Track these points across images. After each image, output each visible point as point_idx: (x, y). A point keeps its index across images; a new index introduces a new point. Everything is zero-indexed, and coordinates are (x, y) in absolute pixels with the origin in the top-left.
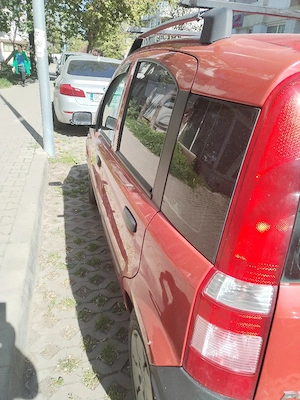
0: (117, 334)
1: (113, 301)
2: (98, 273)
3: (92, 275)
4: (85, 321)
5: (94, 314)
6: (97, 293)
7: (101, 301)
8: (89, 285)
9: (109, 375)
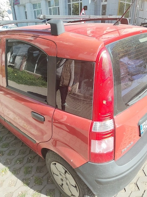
0: (37, 171)
1: (26, 158)
2: (10, 149)
3: (7, 152)
4: (18, 174)
5: (20, 168)
6: (16, 158)
7: (20, 161)
8: (9, 157)
9: (43, 189)
